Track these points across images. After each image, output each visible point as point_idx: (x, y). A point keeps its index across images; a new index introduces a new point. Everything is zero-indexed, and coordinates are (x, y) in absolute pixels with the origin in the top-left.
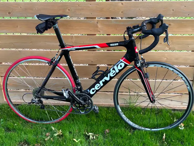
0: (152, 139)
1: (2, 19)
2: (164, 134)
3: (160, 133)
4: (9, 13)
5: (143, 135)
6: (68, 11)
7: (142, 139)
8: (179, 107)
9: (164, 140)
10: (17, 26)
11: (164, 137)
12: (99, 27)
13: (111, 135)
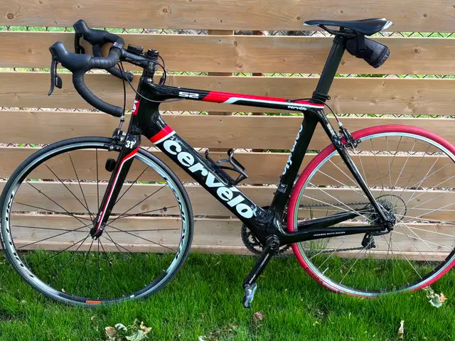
0: (372, 335)
1: (6, 31)
2: (402, 323)
3: (390, 320)
4: (10, 16)
5: (351, 326)
6: (162, 13)
7: (347, 335)
8: (432, 256)
9: (402, 337)
10: (30, 51)
11: (401, 329)
12: (240, 54)
13: (270, 327)
